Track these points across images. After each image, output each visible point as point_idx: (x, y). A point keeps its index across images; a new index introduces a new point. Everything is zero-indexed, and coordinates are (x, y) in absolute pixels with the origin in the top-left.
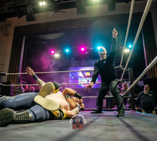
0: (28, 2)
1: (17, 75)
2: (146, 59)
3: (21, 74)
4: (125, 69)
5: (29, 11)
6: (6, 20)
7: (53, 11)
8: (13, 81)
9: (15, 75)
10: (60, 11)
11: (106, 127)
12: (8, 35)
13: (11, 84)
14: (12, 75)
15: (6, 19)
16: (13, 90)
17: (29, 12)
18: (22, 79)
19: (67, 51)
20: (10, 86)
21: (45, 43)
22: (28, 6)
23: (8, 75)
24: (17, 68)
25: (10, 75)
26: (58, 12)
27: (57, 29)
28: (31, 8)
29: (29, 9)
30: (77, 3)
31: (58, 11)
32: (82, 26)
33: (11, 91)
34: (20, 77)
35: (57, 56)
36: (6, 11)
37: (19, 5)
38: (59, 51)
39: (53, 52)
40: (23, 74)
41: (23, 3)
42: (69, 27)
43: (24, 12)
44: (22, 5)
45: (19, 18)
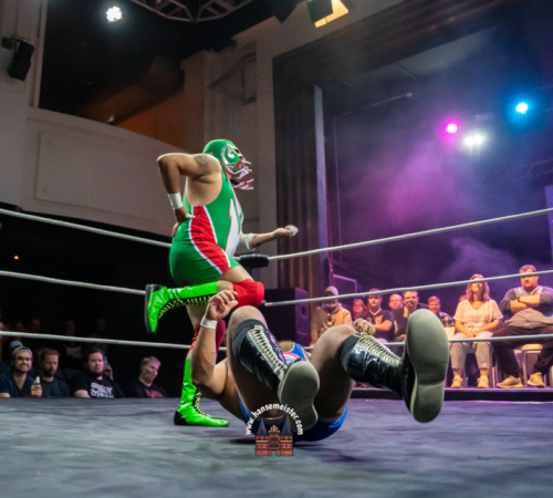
1: (314, 255)
3: (330, 252)
6: (233, 44)
8: (301, 281)
9: (305, 258)
12: (253, 99)
13: (294, 299)
14: (296, 259)
15: (233, 38)
16: (304, 317)
18: (335, 267)
19: (522, 108)
20: (293, 306)
21: (410, 95)
23: (279, 261)
25: (287, 260)
27: (452, 19)
33: (297, 322)
34: (326, 262)
35: (474, 140)
36: (230, 8)
38: (478, 117)
39: (452, 128)
45: (282, 19)
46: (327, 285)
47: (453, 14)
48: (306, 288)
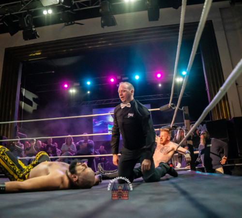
0: (25, 10)
1: (11, 123)
2: (208, 92)
3: (18, 123)
4: (177, 108)
5: (27, 23)
7: (64, 24)
8: (5, 134)
9: (8, 124)
10: (74, 23)
11: (150, 196)
13: (2, 139)
14: (4, 124)
17: (27, 25)
18: (19, 130)
19: (89, 83)
22: (25, 16)
24: (11, 113)
26: (72, 24)
27: (71, 50)
28: (30, 18)
29: (27, 21)
30: (101, 10)
31: (73, 22)
32: (110, 44)
34: (16, 127)
35: (73, 91)
37: (11, 14)
39: (66, 86)
40: (20, 123)
41: (18, 11)
42: (90, 47)
43: (20, 25)
44: (15, 14)
45: (12, 35)
46: (15, 135)
47: (72, 48)
48: (7, 136)
